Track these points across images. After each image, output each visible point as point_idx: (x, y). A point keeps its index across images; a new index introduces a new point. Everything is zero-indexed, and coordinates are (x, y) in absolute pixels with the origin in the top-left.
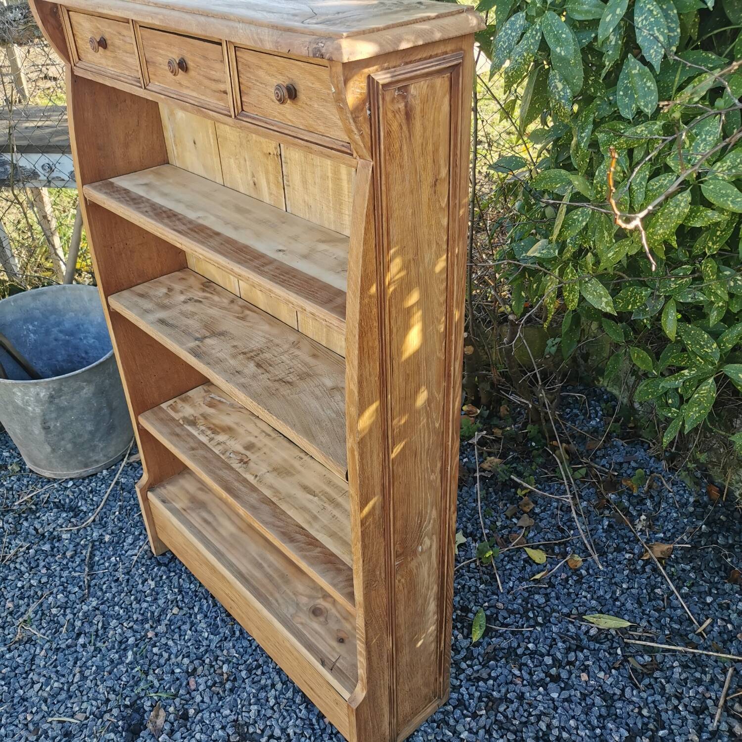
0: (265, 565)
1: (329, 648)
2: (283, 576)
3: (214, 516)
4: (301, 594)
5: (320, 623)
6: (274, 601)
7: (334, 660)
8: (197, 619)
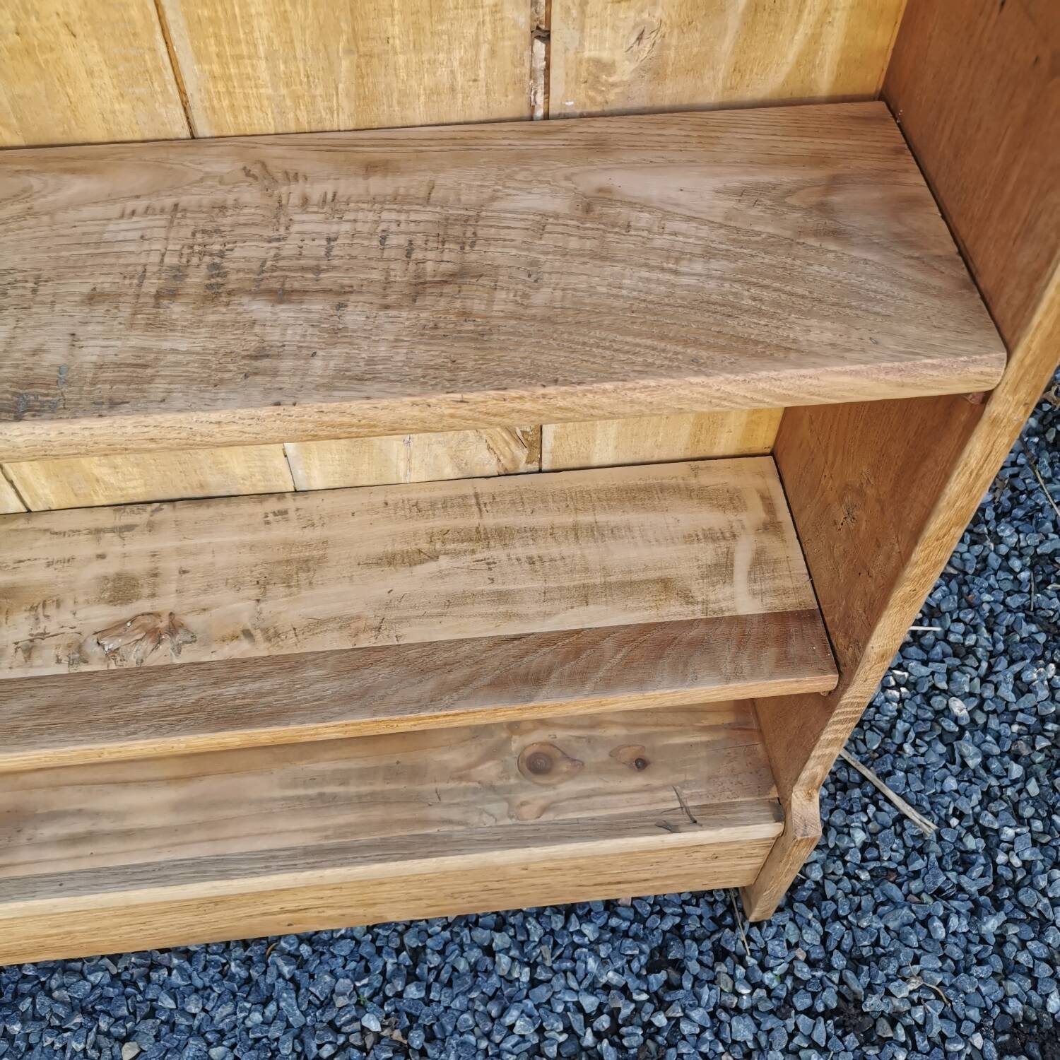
1: (645, 797)
2: (393, 773)
5: (571, 776)
6: (445, 829)
7: (677, 805)
8: (194, 1015)
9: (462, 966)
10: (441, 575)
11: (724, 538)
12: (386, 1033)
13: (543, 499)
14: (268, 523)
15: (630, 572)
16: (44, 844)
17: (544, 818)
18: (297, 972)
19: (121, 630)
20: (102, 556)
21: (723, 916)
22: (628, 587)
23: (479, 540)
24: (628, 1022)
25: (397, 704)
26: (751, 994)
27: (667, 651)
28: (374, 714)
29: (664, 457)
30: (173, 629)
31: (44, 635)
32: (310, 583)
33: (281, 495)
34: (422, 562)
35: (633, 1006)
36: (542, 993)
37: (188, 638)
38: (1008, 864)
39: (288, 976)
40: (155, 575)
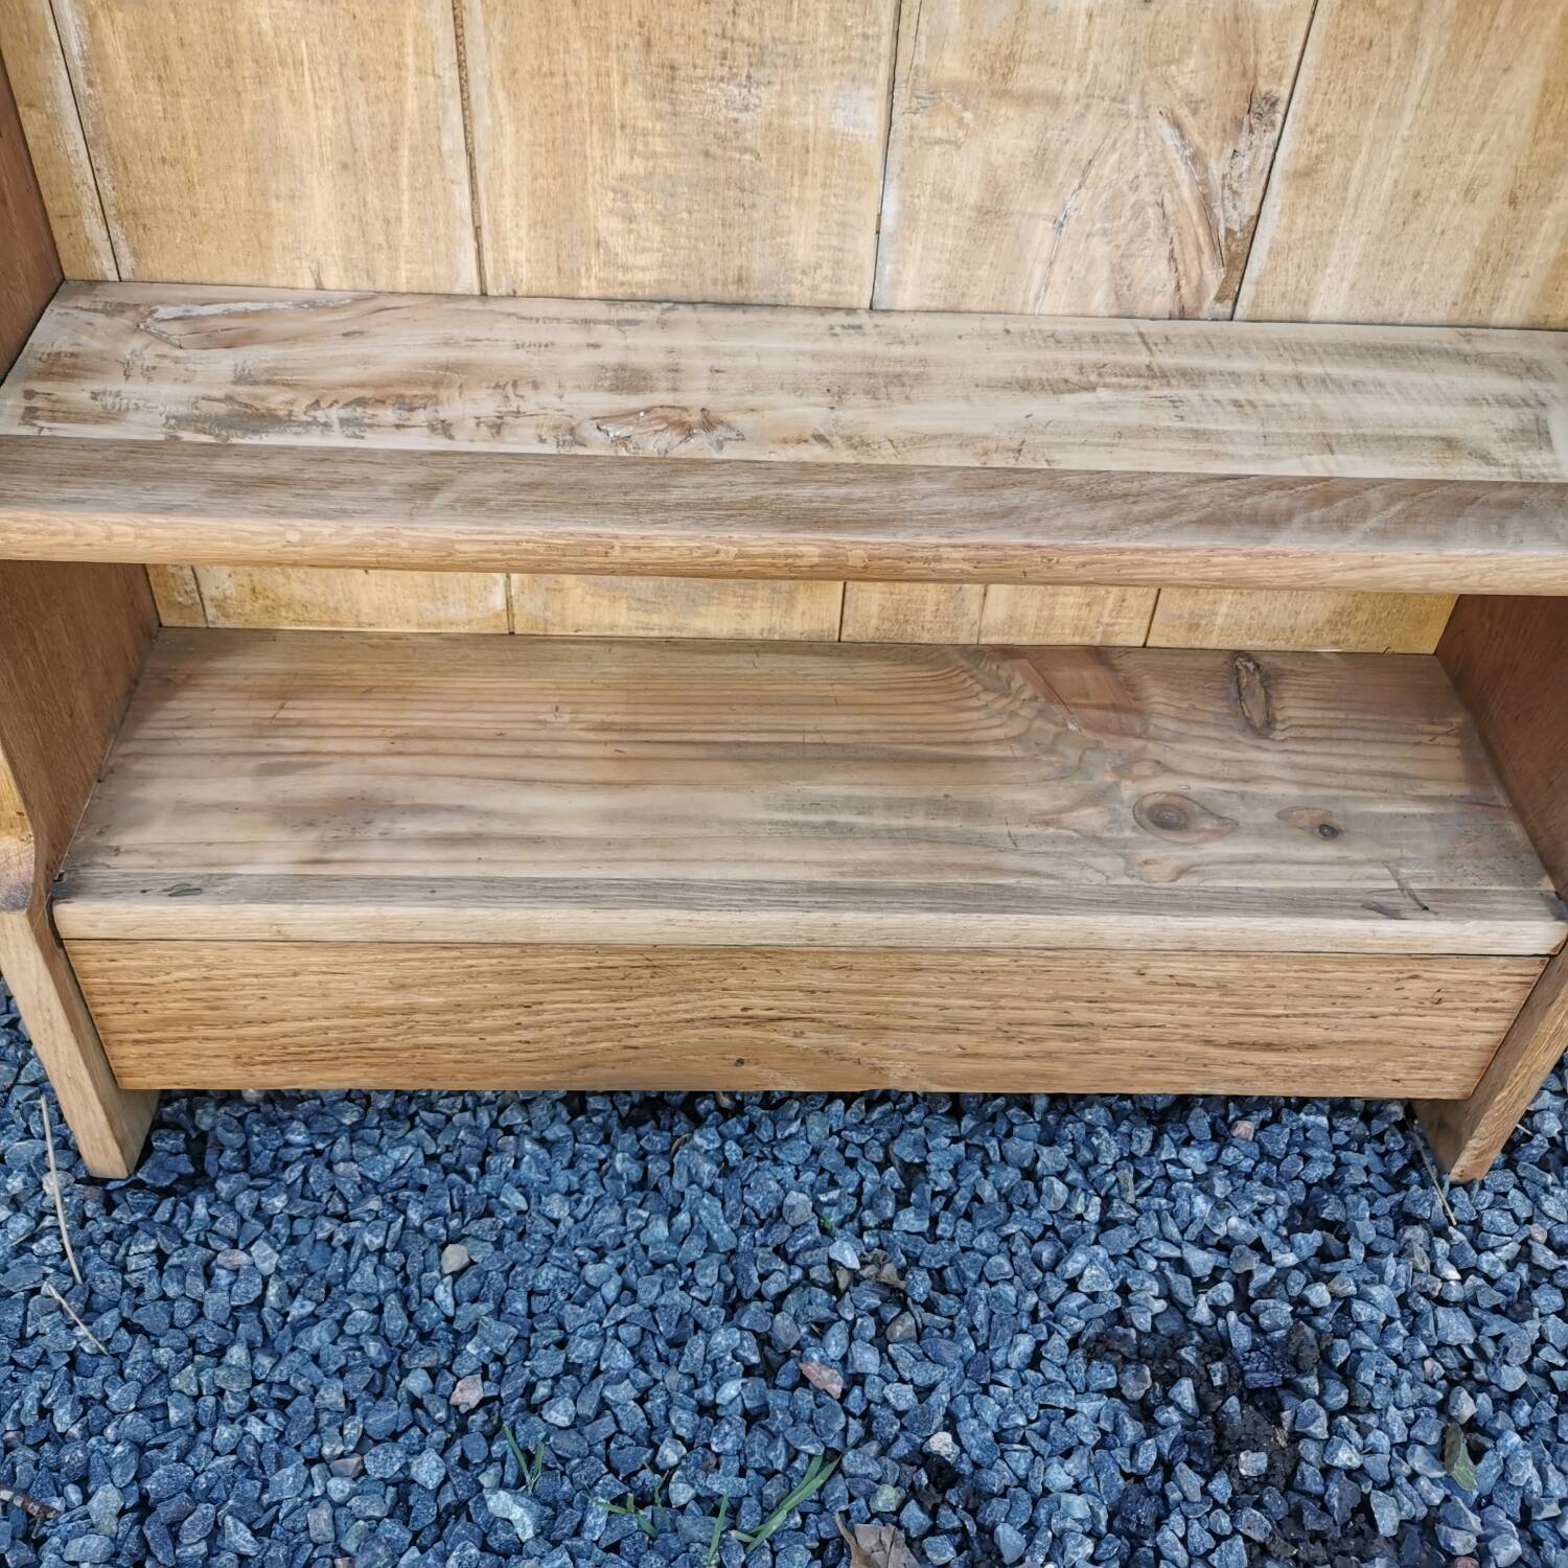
0: (843, 818)
1: (1341, 871)
2: (939, 807)
3: (460, 809)
4: (1060, 811)
5: (1218, 835)
7: (1393, 885)
8: (556, 1222)
9: (988, 1191)
10: (1104, 407)
11: (1529, 405)
12: (869, 1271)
13: (1245, 346)
14: (835, 335)
15: (1391, 426)
16: (405, 841)
17: (1182, 882)
18: (720, 1182)
19: (631, 418)
20: (596, 346)
21: (1403, 1172)
22: (1392, 441)
23: (1154, 377)
24: (1266, 1291)
25: (1060, 529)
26: (1462, 1281)
27: (1470, 509)
28: (1028, 534)
29: (1418, 317)
30: (709, 423)
31: (518, 413)
32: (907, 398)
33: (851, 311)
34: (1071, 391)
35: (1272, 1271)
36: (1122, 1238)
37: (733, 435)
39: (707, 1183)
40: (676, 371)
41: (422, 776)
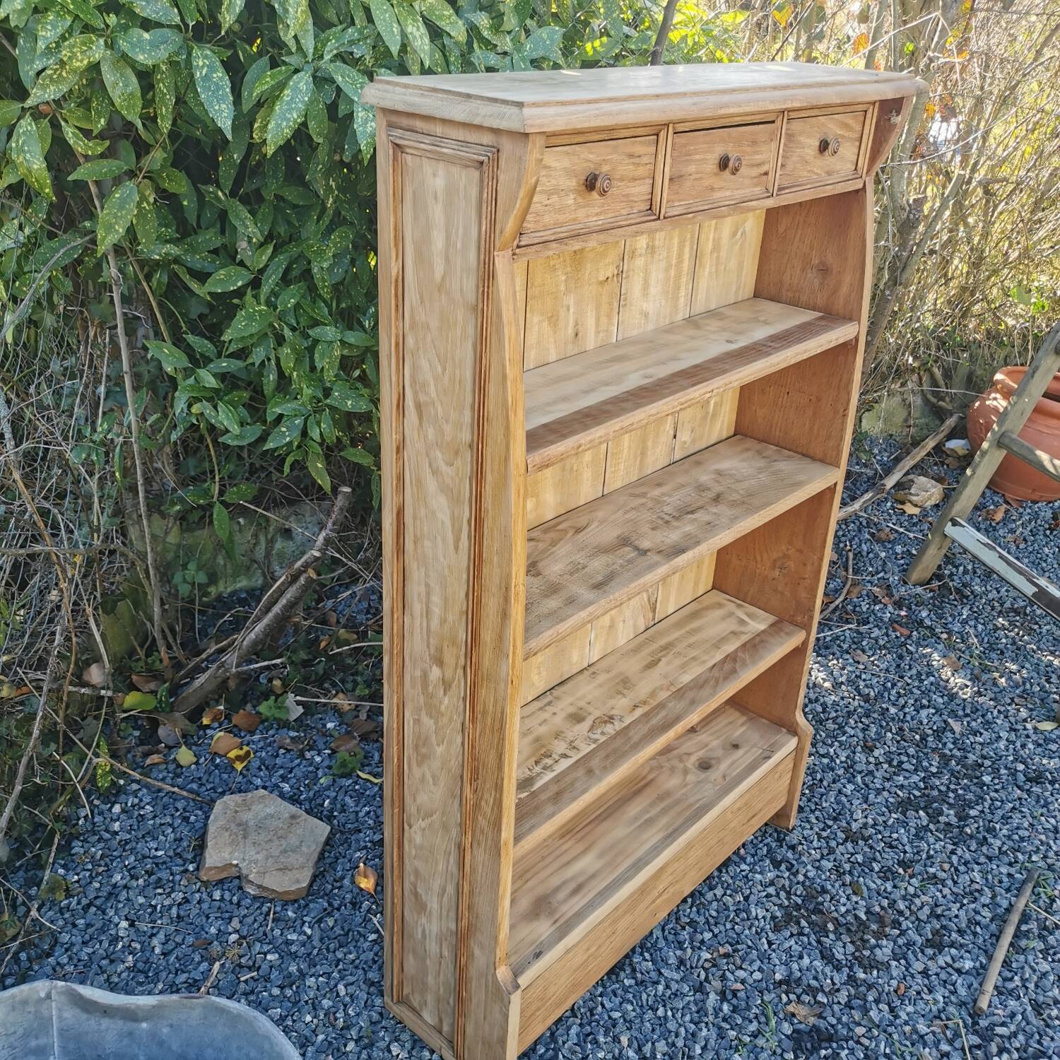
0: (646, 817)
1: (749, 754)
4: (684, 781)
5: (719, 763)
6: (700, 803)
7: (761, 750)
10: (669, 663)
11: (731, 615)
13: (668, 630)
15: (719, 635)
16: (565, 900)
17: (727, 780)
19: (595, 727)
22: (724, 639)
26: (817, 852)
27: (757, 647)
29: (686, 603)
30: (611, 718)
35: (786, 880)
36: (752, 898)
38: (841, 762)
40: (582, 709)
41: (543, 881)
